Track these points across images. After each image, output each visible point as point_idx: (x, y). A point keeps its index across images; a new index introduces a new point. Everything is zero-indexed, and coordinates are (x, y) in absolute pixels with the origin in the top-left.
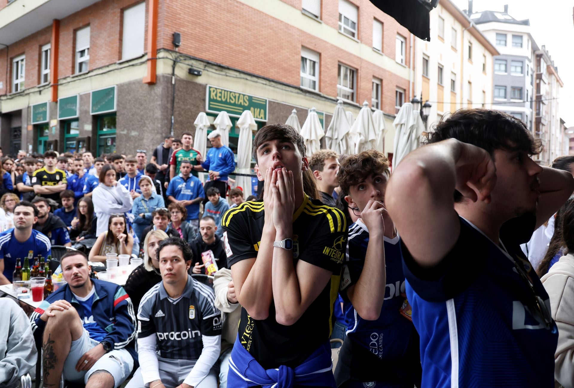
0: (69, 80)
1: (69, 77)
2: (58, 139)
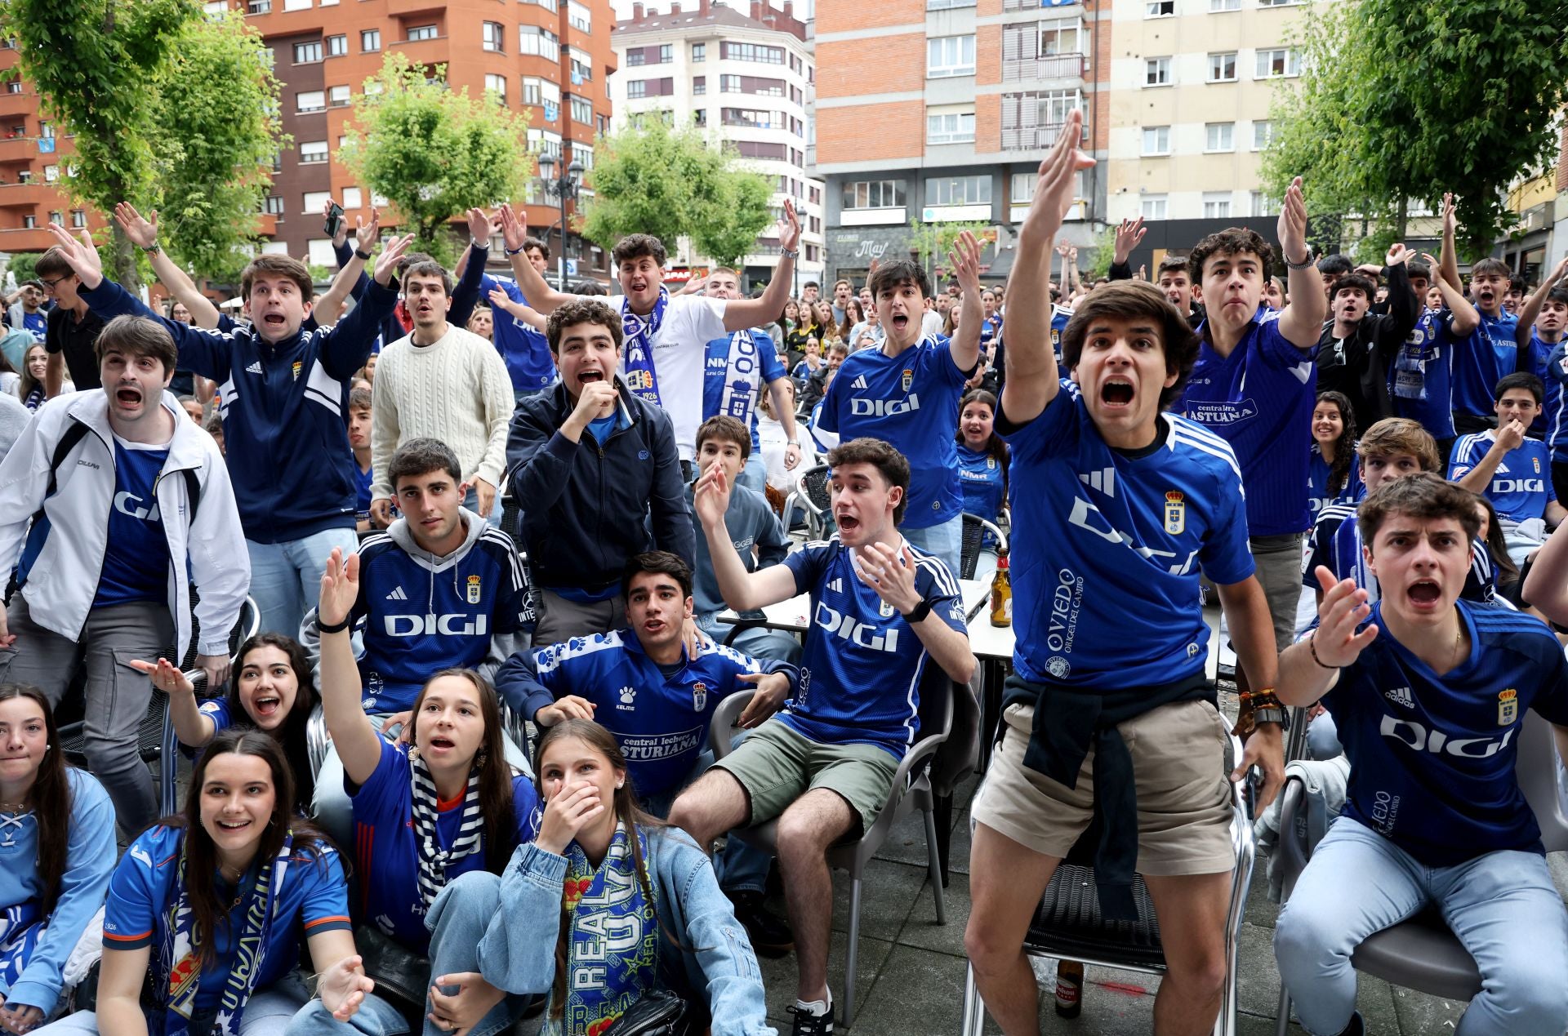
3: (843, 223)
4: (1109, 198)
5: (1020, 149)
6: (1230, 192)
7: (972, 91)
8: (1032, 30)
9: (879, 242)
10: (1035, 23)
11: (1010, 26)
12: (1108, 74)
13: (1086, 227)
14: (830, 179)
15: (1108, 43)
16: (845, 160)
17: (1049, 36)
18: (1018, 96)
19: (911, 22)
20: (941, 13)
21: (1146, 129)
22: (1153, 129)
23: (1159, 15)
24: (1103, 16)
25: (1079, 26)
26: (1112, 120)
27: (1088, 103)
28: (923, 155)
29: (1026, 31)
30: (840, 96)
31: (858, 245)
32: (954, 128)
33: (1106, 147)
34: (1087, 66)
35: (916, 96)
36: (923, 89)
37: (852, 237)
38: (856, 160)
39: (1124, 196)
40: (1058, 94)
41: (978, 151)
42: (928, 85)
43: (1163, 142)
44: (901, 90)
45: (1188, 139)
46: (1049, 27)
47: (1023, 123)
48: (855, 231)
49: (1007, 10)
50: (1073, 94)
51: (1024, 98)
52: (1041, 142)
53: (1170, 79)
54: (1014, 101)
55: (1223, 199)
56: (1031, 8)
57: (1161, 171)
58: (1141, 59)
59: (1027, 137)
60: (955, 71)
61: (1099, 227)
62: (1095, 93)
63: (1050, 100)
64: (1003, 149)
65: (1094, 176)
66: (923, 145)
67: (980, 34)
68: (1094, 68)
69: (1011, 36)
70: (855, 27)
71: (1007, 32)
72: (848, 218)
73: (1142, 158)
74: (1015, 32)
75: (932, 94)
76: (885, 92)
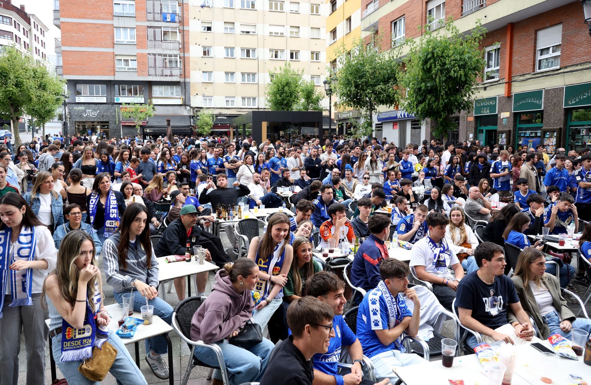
0: (528, 76)
1: (529, 74)
2: (512, 129)
3: (77, 101)
4: (191, 97)
5: (156, 76)
6: (234, 97)
7: (135, 51)
8: (160, 30)
9: (95, 110)
10: (160, 27)
11: (150, 27)
12: (189, 50)
13: (183, 107)
14: (69, 82)
15: (188, 39)
16: (77, 75)
17: (165, 33)
18: (154, 55)
19: (107, 19)
20: (120, 18)
21: (203, 72)
22: (206, 72)
23: (206, 31)
24: (186, 28)
25: (178, 31)
26: (191, 68)
27: (181, 60)
28: (114, 75)
29: (156, 30)
30: (74, 46)
31: (85, 112)
32: (128, 65)
33: (189, 77)
34: (181, 47)
35: (111, 50)
36: (113, 48)
37: (82, 108)
38: (83, 75)
39: (197, 96)
40: (170, 56)
41: (138, 75)
42: (115, 46)
43: (210, 77)
44: (103, 47)
45: (219, 77)
46: (166, 30)
47: (157, 66)
48: (83, 105)
49: (149, 21)
50: (177, 56)
51: (157, 56)
52: (165, 74)
53: (211, 55)
54: (153, 57)
55: (232, 99)
56: (158, 21)
57: (210, 87)
58: (201, 46)
59: (159, 72)
60: (127, 42)
61: (188, 108)
62: (184, 57)
63: (168, 58)
64: (149, 75)
65: (185, 88)
66: (114, 71)
67: (137, 27)
68: (184, 48)
69: (151, 31)
70: (80, 18)
71: (149, 29)
72: (79, 99)
73: (203, 83)
74: (152, 30)
75: (117, 50)
76: (96, 47)
